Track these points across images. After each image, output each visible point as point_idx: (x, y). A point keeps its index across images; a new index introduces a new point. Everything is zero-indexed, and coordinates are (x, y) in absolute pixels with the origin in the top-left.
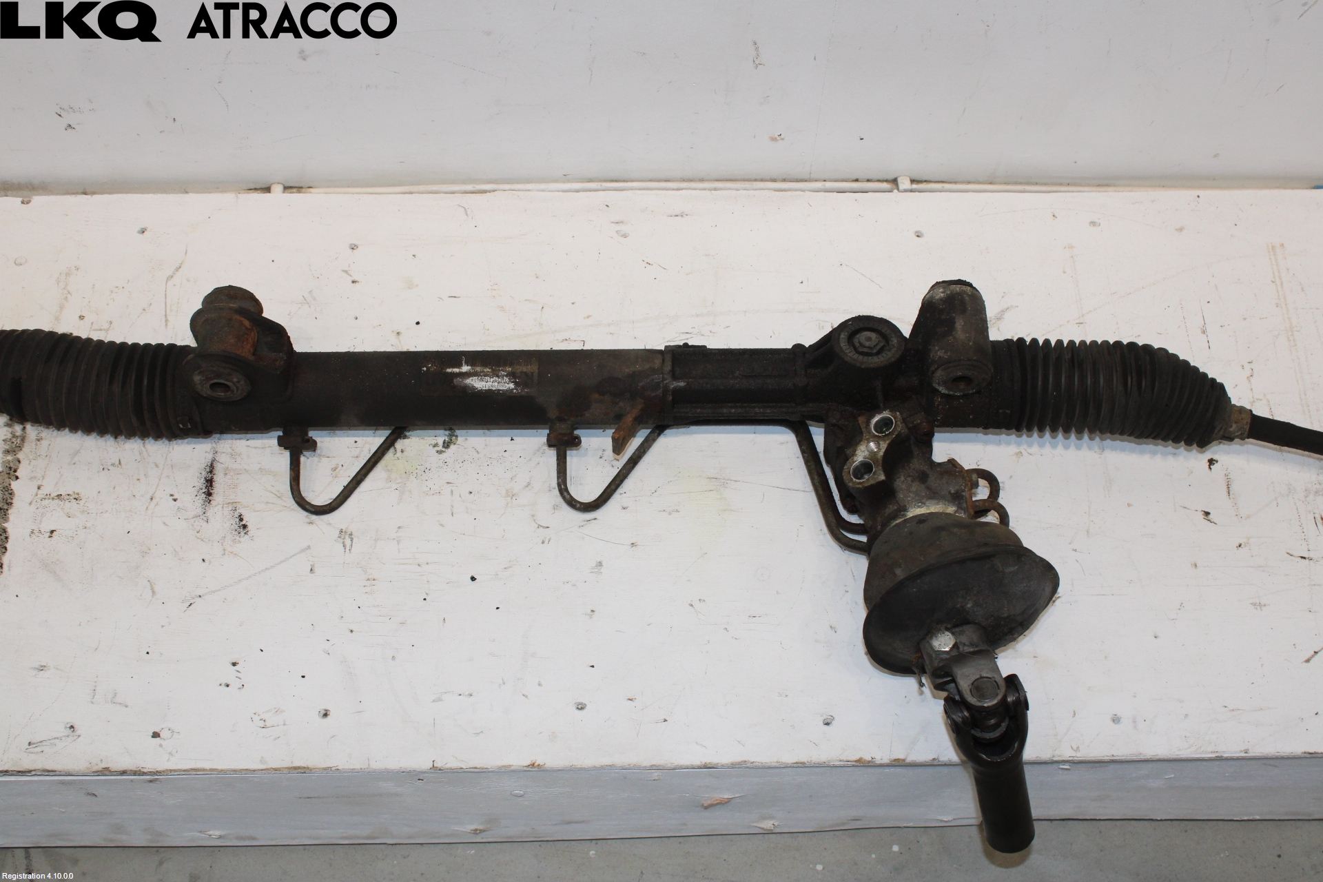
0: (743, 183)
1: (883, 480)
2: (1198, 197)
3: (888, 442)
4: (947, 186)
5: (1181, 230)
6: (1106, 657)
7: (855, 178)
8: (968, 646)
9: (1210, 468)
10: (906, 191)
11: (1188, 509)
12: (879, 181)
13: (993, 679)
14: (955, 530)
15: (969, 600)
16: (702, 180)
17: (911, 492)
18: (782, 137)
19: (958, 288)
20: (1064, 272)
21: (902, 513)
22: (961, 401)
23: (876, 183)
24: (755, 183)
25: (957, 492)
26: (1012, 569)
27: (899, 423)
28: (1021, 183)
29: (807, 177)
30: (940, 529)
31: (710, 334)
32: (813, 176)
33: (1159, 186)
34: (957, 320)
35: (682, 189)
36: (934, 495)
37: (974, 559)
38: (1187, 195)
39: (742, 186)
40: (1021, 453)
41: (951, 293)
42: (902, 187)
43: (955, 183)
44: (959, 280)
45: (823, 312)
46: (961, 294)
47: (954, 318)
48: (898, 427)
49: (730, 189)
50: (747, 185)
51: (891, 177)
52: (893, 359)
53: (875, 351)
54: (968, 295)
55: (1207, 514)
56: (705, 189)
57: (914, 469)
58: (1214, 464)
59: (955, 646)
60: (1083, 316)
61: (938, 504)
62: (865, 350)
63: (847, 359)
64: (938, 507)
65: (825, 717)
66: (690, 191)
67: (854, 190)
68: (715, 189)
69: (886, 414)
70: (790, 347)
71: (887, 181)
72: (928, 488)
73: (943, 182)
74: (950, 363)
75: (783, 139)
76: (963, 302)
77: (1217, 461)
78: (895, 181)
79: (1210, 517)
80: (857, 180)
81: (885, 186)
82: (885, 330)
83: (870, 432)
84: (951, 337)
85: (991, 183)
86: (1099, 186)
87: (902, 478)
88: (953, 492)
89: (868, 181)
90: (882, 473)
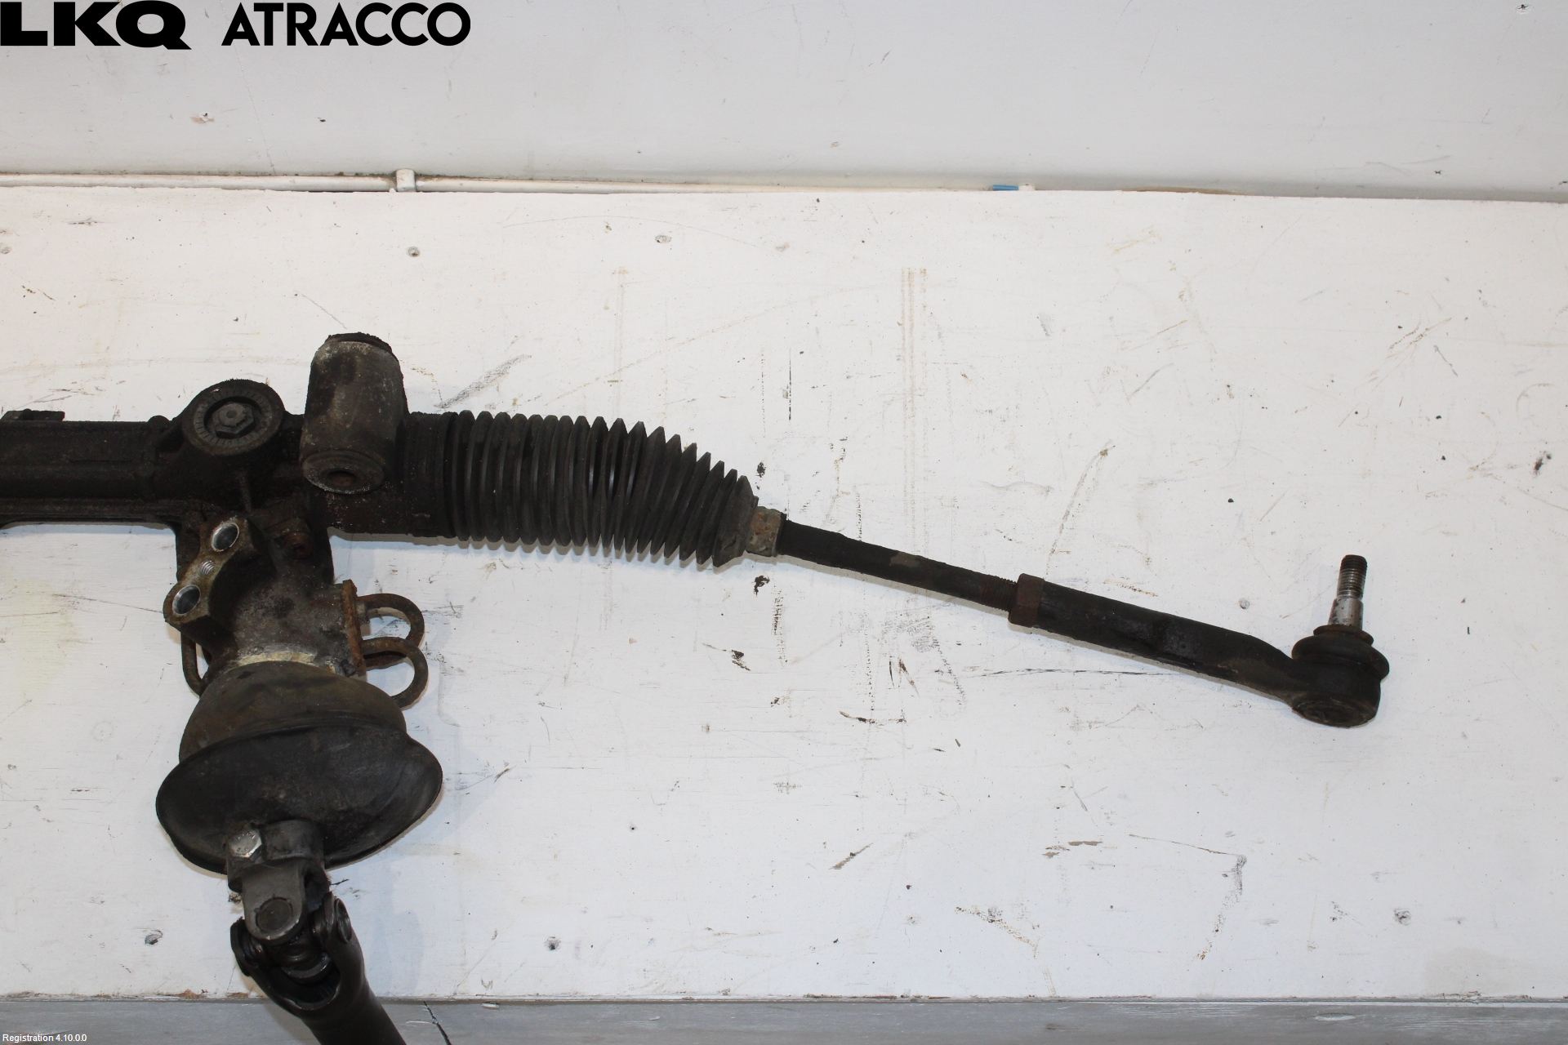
0: (180, 177)
1: (206, 616)
2: (818, 201)
3: (224, 561)
4: (467, 183)
5: (783, 248)
6: (555, 856)
7: (338, 171)
8: (279, 851)
9: (756, 591)
10: (407, 190)
11: (714, 648)
12: (373, 175)
13: (288, 901)
14: (278, 690)
15: (280, 789)
16: (124, 173)
17: (256, 630)
18: (209, 116)
19: (348, 346)
20: (606, 308)
21: (232, 661)
22: (364, 500)
23: (367, 178)
24: (196, 178)
25: (332, 630)
26: (341, 747)
27: (243, 535)
28: (573, 180)
29: (269, 170)
30: (260, 687)
31: (96, 392)
32: (278, 168)
33: (773, 184)
34: (336, 392)
35: (95, 185)
36: (290, 636)
37: (281, 734)
38: (804, 197)
39: (178, 181)
40: (495, 565)
41: (338, 352)
42: (401, 184)
43: (480, 178)
44: (360, 334)
45: (257, 362)
46: (351, 355)
47: (334, 389)
48: (244, 542)
49: (163, 186)
50: (186, 180)
51: (388, 170)
52: (257, 444)
53: (237, 432)
54: (362, 356)
55: (739, 655)
56: (127, 186)
57: (272, 598)
58: (763, 584)
59: (261, 851)
60: (620, 370)
61: (283, 649)
62: (225, 430)
63: (195, 442)
64: (282, 652)
65: (149, 932)
66: (106, 188)
67: (335, 189)
68: (142, 186)
69: (232, 522)
70: (147, 420)
71: (382, 176)
72: (285, 625)
73: (462, 177)
74: (317, 452)
75: (212, 120)
76: (351, 367)
77: (768, 581)
78: (392, 176)
79: (743, 659)
80: (341, 174)
81: (379, 182)
82: (261, 401)
83: (208, 546)
84: (324, 417)
85: (531, 179)
86: (685, 183)
87: (252, 609)
88: (325, 629)
89: (357, 175)
90: (207, 605)
